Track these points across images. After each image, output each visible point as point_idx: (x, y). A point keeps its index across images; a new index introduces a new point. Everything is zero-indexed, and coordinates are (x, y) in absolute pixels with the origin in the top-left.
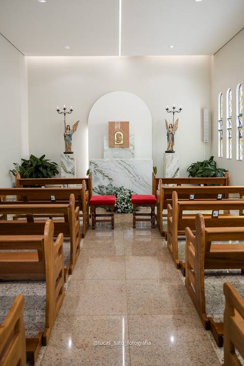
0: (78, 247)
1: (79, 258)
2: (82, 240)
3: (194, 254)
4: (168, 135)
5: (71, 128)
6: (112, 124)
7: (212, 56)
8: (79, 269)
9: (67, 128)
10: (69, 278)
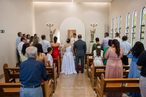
0: (57, 82)
1: (57, 86)
2: (58, 79)
3: (100, 87)
4: (91, 35)
5: (53, 32)
6: (69, 31)
7: (110, 3)
8: (57, 91)
9: (51, 32)
10: (53, 95)
